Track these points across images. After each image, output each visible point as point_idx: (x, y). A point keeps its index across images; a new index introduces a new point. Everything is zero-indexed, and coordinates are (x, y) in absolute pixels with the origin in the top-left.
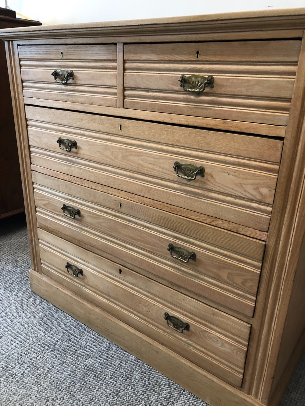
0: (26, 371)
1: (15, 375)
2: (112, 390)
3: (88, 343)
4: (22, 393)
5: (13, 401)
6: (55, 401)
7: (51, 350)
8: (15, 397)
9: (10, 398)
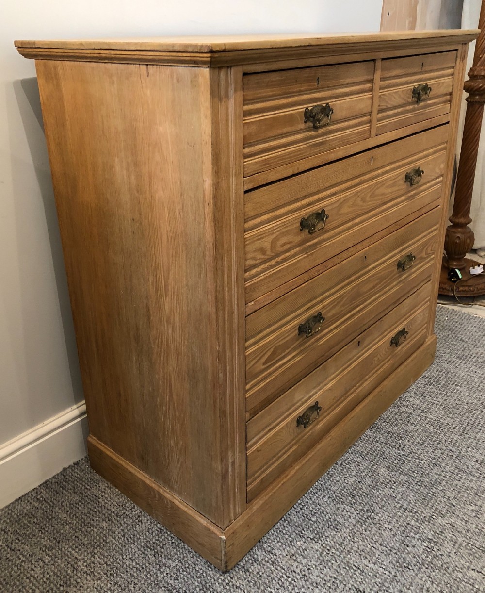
0: (417, 537)
1: (427, 549)
2: (417, 448)
3: (353, 474)
4: (452, 533)
5: (466, 540)
6: (449, 497)
7: (373, 514)
8: (460, 540)
9: (463, 545)
